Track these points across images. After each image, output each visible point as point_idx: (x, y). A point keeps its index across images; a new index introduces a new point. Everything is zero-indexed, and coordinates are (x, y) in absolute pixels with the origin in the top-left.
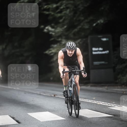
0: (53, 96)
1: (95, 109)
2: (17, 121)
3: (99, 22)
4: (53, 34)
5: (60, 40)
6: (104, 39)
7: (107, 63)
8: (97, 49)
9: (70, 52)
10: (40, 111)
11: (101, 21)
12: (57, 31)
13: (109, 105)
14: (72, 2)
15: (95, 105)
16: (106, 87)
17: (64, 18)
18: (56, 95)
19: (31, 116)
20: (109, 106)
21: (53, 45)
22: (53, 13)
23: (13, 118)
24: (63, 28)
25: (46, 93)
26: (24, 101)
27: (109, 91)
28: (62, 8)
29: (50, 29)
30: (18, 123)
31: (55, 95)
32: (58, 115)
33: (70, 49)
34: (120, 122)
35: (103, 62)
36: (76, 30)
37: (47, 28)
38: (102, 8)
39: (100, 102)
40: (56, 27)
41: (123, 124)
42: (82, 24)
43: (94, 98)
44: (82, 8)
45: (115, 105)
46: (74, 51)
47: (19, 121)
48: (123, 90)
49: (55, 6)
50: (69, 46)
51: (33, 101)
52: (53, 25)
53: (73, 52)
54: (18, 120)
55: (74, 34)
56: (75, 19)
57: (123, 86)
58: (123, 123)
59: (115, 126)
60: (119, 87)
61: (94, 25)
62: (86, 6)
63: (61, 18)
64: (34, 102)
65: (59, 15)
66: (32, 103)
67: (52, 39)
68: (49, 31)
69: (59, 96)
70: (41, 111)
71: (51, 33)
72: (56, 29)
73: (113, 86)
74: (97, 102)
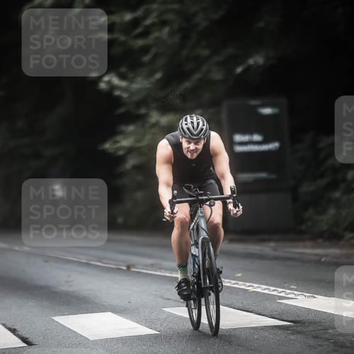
0: (125, 268)
1: (241, 305)
2: (24, 340)
3: (251, 61)
4: (125, 95)
5: (143, 111)
6: (267, 111)
7: (273, 176)
8: (246, 138)
9: (192, 146)
10: (88, 310)
11: (257, 60)
12: (136, 86)
13: (280, 294)
14: (176, 6)
15: (241, 293)
16: (272, 244)
17: (154, 51)
18: (134, 266)
19: (61, 325)
20: (281, 298)
21: (123, 128)
22: (122, 38)
23: (13, 331)
24: (152, 80)
25: (104, 261)
26: (43, 283)
27: (279, 253)
28: (148, 22)
29: (116, 81)
30: (25, 345)
31: (129, 267)
32: (138, 322)
33: (190, 138)
34: (312, 342)
35: (263, 175)
36: (187, 85)
37: (106, 78)
38: (261, 24)
39: (254, 285)
40: (131, 75)
41: (320, 345)
42: (204, 68)
43: (239, 275)
44: (205, 24)
45: (295, 292)
46: (202, 142)
47: (30, 340)
48: (319, 251)
49: (128, 17)
50: (188, 129)
51: (67, 282)
52: (123, 70)
53: (200, 146)
54: (25, 336)
55: (183, 97)
56: (184, 53)
57: (320, 241)
58: (320, 343)
59: (297, 352)
60: (309, 244)
61: (239, 70)
62: (215, 16)
63: (145, 50)
64: (71, 286)
65: (140, 42)
66: (64, 288)
67: (122, 110)
68: (113, 88)
69: (142, 269)
70: (90, 309)
71: (117, 93)
72: (132, 81)
73: (292, 240)
74: (248, 284)
